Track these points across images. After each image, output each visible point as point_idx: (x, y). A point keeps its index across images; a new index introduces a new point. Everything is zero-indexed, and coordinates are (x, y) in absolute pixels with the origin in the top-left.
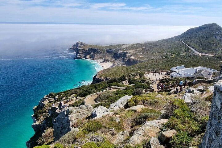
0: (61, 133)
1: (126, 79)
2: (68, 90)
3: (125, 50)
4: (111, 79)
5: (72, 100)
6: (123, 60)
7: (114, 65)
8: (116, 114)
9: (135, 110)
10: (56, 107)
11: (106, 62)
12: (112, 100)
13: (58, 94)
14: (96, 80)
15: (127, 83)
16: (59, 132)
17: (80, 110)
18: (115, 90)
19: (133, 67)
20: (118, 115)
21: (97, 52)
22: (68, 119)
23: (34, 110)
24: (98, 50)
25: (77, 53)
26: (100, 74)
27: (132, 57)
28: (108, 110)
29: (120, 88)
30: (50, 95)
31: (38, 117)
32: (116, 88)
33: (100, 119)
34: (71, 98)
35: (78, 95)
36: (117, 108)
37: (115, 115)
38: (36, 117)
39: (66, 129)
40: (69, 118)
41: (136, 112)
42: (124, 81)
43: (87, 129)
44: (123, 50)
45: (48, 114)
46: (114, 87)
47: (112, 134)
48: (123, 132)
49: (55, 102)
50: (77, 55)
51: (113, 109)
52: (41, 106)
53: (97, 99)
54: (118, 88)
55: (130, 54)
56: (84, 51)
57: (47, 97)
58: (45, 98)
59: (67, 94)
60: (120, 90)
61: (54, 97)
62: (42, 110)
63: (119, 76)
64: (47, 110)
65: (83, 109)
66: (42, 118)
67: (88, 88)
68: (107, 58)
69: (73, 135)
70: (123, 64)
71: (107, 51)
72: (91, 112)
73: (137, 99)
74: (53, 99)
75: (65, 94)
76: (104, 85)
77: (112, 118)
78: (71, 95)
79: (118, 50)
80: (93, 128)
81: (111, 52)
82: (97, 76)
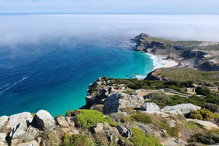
0: (109, 111)
1: (193, 87)
2: (120, 79)
3: (204, 49)
4: (171, 81)
5: (121, 89)
6: (196, 62)
7: (179, 65)
8: (171, 117)
9: (201, 125)
10: (106, 90)
11: (169, 60)
12: (167, 102)
13: (110, 79)
14: (150, 77)
15: (193, 91)
16: (108, 109)
17: (131, 98)
18: (173, 94)
19: (210, 75)
20: (174, 121)
21: (162, 47)
22: (118, 102)
23: (89, 86)
24: (164, 44)
25: (138, 45)
26: (158, 72)
27: (213, 61)
28: (162, 110)
29: (180, 94)
30: (104, 78)
31: (91, 93)
32: (175, 93)
33: (151, 115)
34: (121, 87)
35: (128, 86)
36: (173, 112)
37: (169, 118)
38: (90, 92)
39: (114, 110)
40: (120, 102)
41: (201, 127)
42: (189, 87)
43: (135, 118)
44: (200, 48)
45: (99, 93)
46: (173, 91)
47: (162, 134)
48: (177, 140)
49: (106, 86)
50: (137, 46)
51: (168, 111)
52: (95, 85)
53: (147, 96)
54: (177, 93)
55: (211, 56)
56: (146, 43)
57: (101, 79)
58: (99, 79)
59: (118, 81)
60: (179, 96)
61: (106, 81)
62: (95, 88)
63: (182, 80)
64: (98, 90)
65: (134, 99)
66: (94, 94)
67: (139, 83)
68: (172, 55)
69: (121, 116)
70: (195, 67)
71: (174, 47)
72: (141, 105)
73: (207, 114)
74: (105, 83)
75: (116, 81)
76: (159, 84)
77: (165, 120)
78: (121, 83)
79: (193, 48)
80: (141, 119)
81: (180, 49)
82: (153, 73)
